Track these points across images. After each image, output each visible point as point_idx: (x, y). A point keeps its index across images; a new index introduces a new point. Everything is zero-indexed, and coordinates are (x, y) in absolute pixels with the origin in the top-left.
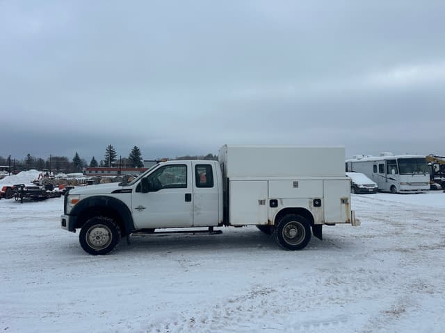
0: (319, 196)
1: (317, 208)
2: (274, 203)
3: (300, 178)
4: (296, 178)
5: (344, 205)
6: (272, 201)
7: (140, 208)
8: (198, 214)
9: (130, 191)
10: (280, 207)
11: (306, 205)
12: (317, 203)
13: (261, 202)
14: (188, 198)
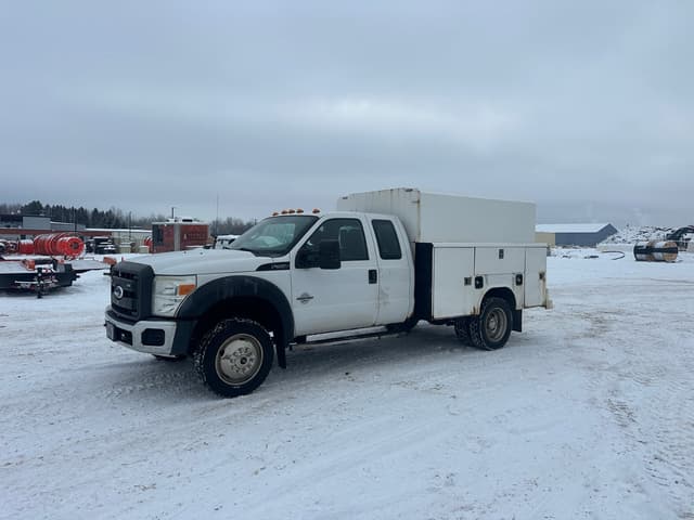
0: (522, 271)
1: (519, 287)
2: (479, 282)
3: (506, 244)
4: (502, 245)
5: (541, 281)
6: (477, 279)
7: (305, 298)
8: (385, 303)
9: (286, 266)
10: (486, 288)
11: (509, 284)
12: (519, 280)
13: (467, 281)
14: (372, 276)
